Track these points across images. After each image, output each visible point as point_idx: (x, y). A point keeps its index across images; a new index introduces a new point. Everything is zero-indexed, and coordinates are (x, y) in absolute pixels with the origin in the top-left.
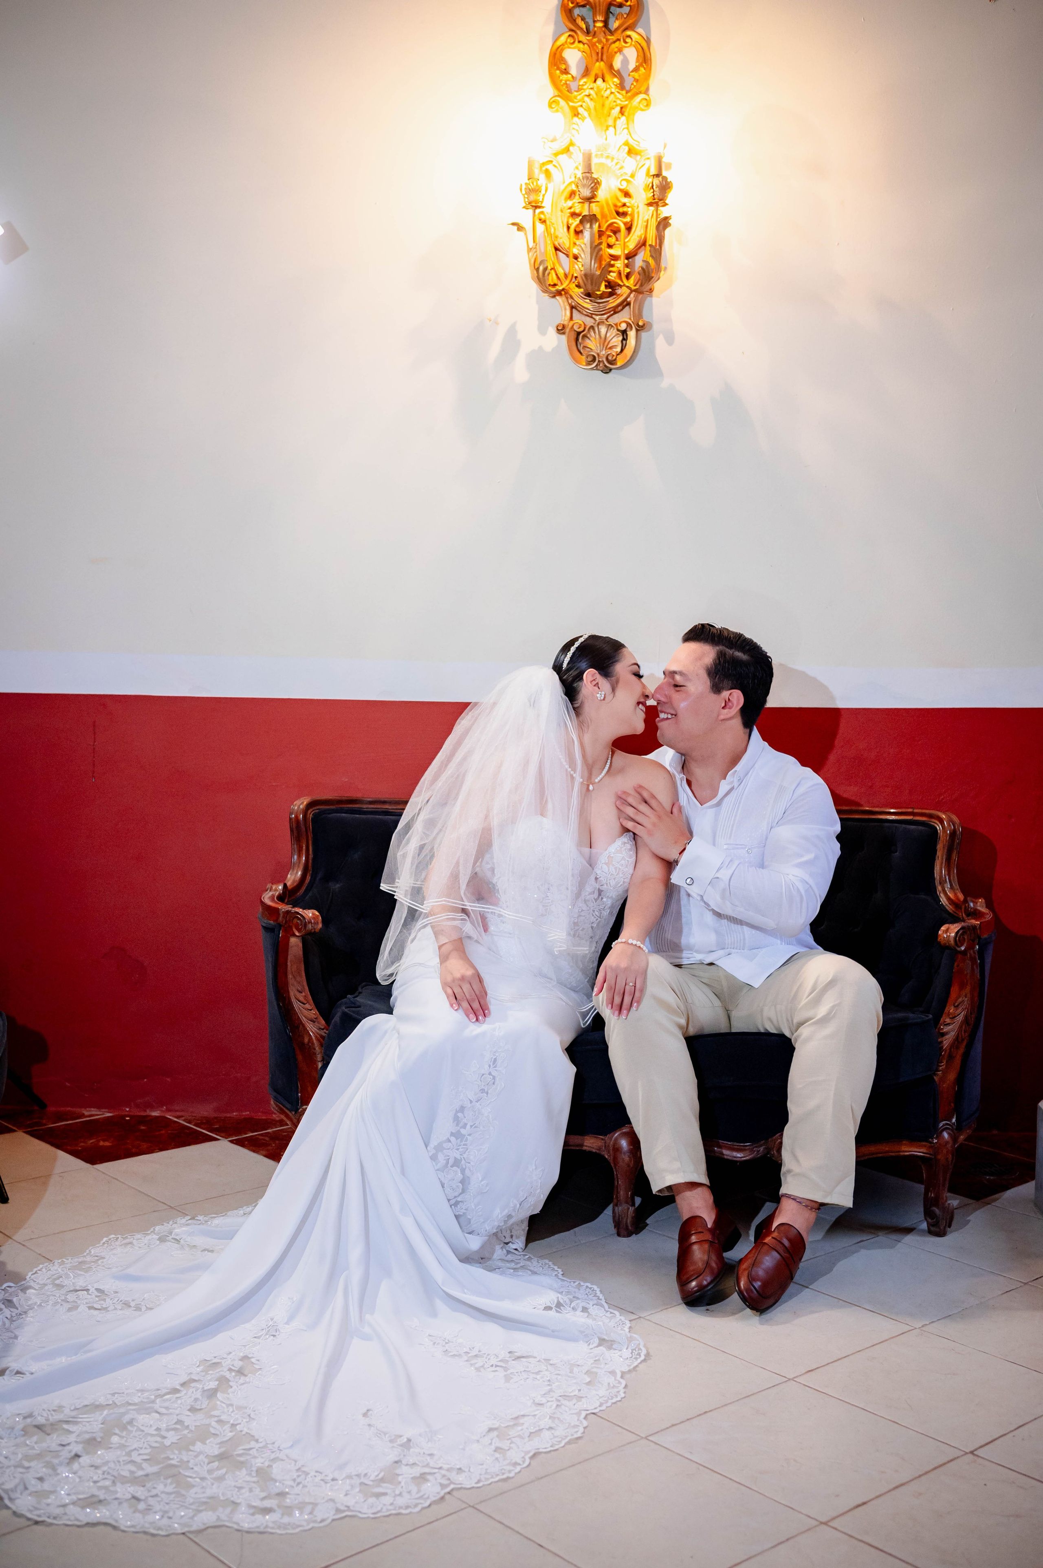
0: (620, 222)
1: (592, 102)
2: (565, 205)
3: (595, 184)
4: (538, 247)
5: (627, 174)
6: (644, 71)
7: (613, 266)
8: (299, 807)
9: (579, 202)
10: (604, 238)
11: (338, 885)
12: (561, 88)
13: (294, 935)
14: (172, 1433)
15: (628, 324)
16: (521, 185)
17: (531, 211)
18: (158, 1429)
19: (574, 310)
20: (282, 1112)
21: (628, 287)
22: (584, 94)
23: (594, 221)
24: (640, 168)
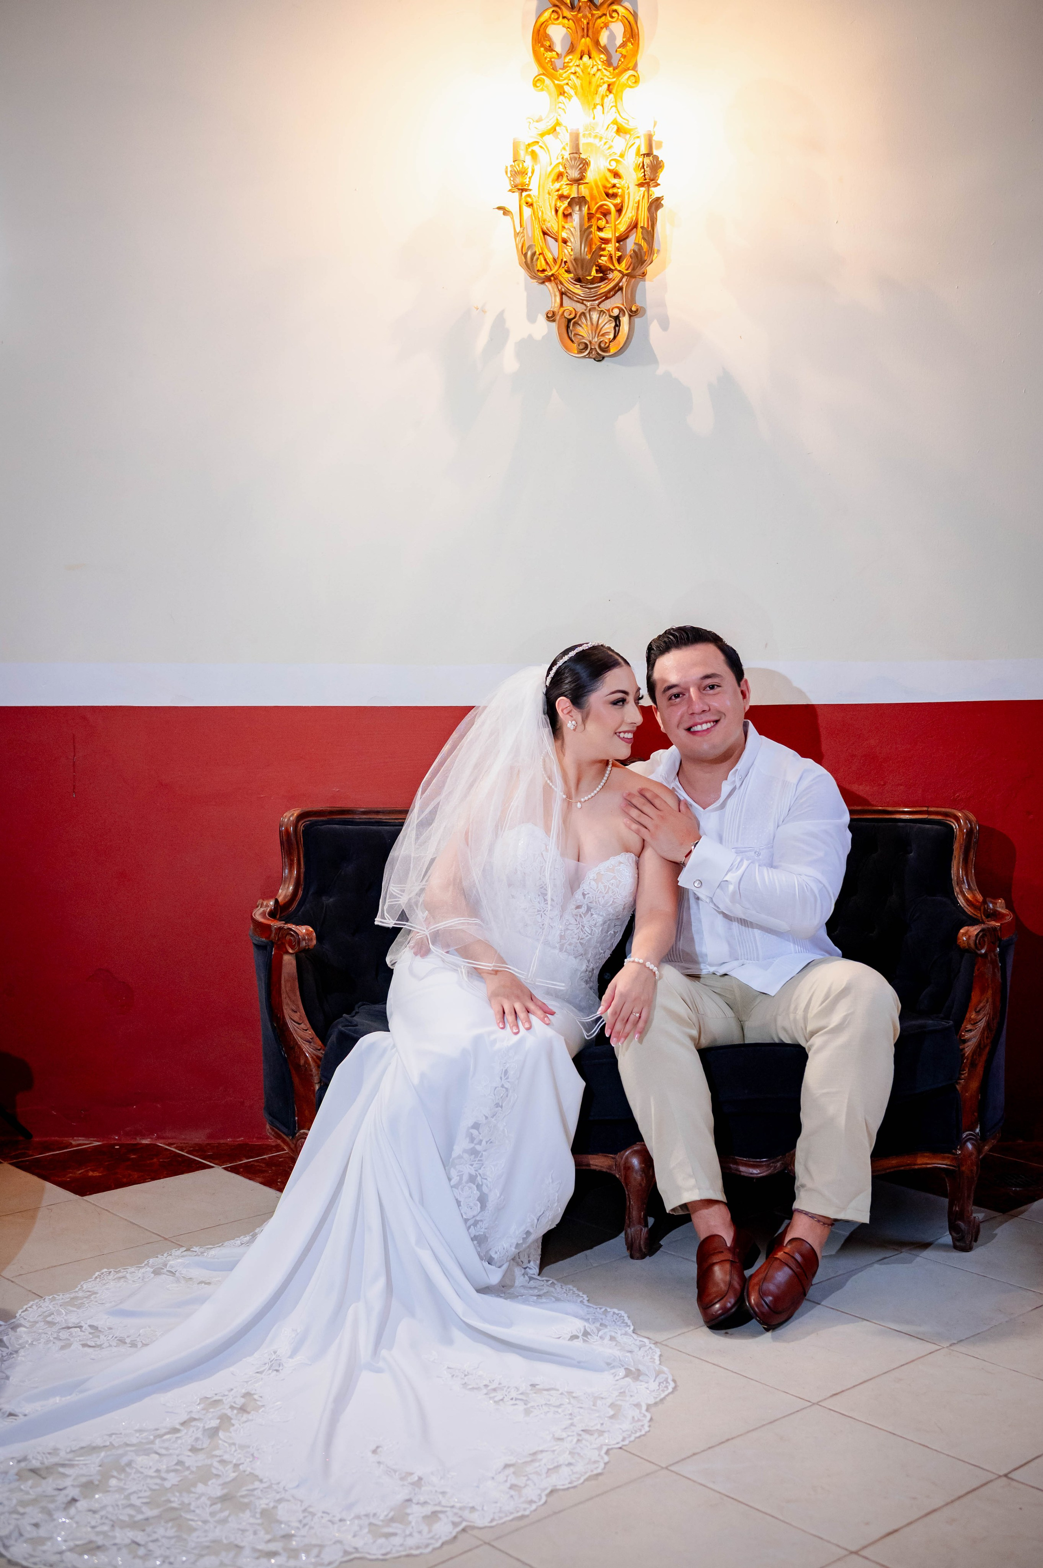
0: (610, 204)
1: (578, 80)
2: (552, 187)
3: (584, 165)
4: (525, 232)
5: (616, 154)
6: (632, 46)
7: (604, 249)
8: (289, 819)
9: (567, 184)
10: (594, 221)
11: (331, 900)
12: (546, 65)
13: (287, 953)
14: (172, 1474)
15: (621, 310)
16: (507, 167)
17: (517, 194)
18: (158, 1471)
19: (564, 296)
20: (278, 1137)
21: (620, 271)
22: (570, 71)
23: (583, 204)
24: (630, 148)
